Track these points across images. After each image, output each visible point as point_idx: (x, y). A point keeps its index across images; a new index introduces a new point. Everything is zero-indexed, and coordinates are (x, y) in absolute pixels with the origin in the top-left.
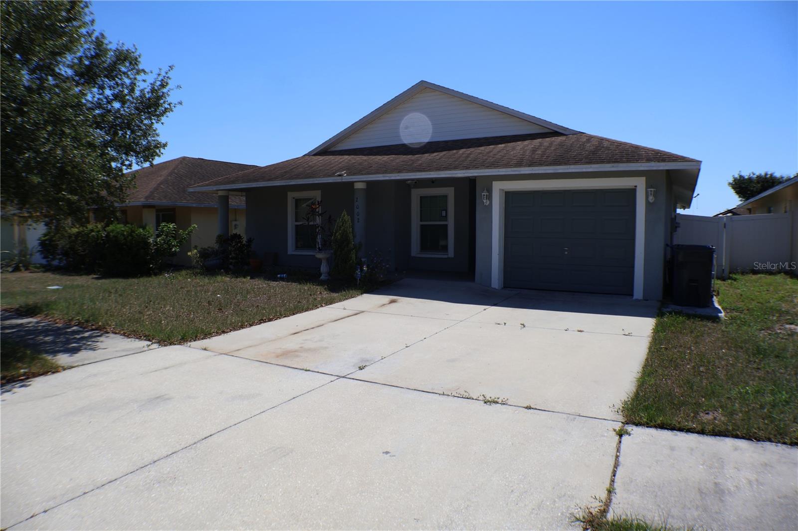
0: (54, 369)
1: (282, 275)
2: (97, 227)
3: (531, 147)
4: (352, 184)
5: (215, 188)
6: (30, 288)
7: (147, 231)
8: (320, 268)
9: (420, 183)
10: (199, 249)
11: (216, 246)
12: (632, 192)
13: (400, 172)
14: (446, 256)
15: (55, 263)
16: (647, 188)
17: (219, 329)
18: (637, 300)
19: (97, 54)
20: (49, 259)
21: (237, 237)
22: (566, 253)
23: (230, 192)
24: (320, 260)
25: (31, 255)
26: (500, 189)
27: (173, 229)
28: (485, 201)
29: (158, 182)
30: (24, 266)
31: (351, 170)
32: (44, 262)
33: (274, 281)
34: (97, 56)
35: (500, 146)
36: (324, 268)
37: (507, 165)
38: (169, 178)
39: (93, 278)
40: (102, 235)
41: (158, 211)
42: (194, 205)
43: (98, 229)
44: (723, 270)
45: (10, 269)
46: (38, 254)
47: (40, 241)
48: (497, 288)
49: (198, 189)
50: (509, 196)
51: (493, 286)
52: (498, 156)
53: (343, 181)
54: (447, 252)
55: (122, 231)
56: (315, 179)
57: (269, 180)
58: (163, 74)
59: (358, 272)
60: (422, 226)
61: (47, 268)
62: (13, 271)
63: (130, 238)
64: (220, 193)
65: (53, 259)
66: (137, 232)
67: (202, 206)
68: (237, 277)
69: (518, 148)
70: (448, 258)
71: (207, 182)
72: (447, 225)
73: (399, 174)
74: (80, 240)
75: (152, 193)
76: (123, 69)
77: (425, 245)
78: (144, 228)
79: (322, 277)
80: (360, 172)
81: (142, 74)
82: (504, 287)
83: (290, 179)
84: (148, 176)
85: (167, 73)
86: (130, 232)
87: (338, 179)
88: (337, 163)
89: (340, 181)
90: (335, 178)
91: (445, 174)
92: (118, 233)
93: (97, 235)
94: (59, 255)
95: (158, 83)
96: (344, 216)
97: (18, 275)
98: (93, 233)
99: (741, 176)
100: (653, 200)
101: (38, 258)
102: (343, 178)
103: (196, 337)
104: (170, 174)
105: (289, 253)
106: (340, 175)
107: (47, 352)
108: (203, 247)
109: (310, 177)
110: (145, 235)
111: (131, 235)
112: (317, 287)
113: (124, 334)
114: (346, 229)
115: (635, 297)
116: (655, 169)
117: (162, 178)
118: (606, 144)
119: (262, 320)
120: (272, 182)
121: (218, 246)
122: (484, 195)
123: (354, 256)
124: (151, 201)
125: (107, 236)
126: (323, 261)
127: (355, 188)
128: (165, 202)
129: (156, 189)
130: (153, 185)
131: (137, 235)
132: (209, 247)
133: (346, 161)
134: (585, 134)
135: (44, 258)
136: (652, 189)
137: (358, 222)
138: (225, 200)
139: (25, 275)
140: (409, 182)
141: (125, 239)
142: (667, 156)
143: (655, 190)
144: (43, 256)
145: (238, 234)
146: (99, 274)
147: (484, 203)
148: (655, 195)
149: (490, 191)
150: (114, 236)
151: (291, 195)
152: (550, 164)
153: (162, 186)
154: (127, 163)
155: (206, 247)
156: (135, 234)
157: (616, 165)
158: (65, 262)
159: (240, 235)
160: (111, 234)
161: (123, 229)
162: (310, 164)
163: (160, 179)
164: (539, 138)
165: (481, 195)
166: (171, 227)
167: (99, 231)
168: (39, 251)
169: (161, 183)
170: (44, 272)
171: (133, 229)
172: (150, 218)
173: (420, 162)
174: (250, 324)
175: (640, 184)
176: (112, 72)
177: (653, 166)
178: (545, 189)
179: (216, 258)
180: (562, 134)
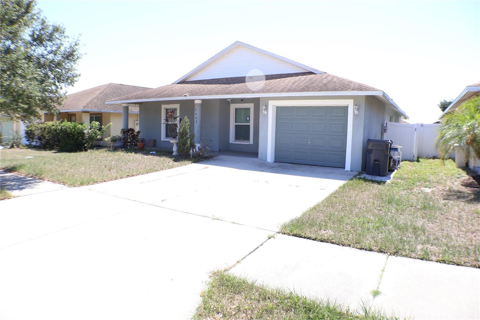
0: (9, 198)
1: (153, 152)
2: (56, 123)
3: (293, 81)
4: (193, 100)
5: (120, 102)
6: (16, 157)
7: (83, 126)
8: (173, 148)
9: (234, 101)
10: (111, 137)
11: (120, 135)
12: (346, 108)
13: (217, 94)
14: (248, 143)
15: (34, 143)
16: (354, 106)
17: (103, 180)
18: (347, 171)
19: (42, 28)
20: (30, 142)
21: (132, 130)
22: (309, 143)
23: (129, 105)
24: (173, 144)
25: (20, 139)
26: (273, 105)
27: (98, 125)
28: (264, 112)
29: (92, 98)
30: (16, 145)
31: (192, 93)
32: (28, 143)
33: (146, 155)
34: (43, 29)
35: (277, 80)
36: (175, 149)
37: (275, 91)
38: (100, 95)
39: (53, 152)
40: (58, 128)
41: (91, 114)
42: (112, 112)
43: (56, 125)
44: (414, 156)
45: (9, 147)
46: (24, 138)
47: (25, 131)
48: (270, 162)
49: (111, 103)
50: (279, 110)
51: (268, 161)
52: (273, 86)
53: (187, 99)
54: (249, 141)
55: (70, 126)
56: (172, 98)
57: (148, 98)
58: (76, 38)
59: (191, 151)
60: (236, 125)
61: (30, 147)
62: (10, 148)
63: (74, 130)
64: (124, 105)
65: (32, 142)
66: (78, 127)
67: (117, 112)
68: (127, 153)
69: (286, 81)
70: (250, 144)
71: (116, 99)
72: (249, 125)
73: (216, 96)
74: (47, 131)
75: (88, 104)
76: (57, 36)
77: (238, 137)
78: (82, 124)
79: (174, 154)
80: (196, 94)
81: (67, 38)
82: (275, 162)
83: (159, 97)
84: (88, 94)
85: (78, 38)
86: (73, 126)
87: (184, 98)
88: (187, 89)
89: (186, 99)
90: (182, 97)
91: (244, 96)
92: (67, 127)
93: (56, 128)
94: (36, 139)
95: (74, 44)
96: (186, 119)
97: (12, 150)
98: (54, 127)
99: (445, 101)
100: (357, 113)
101: (24, 141)
102: (187, 97)
103: (89, 183)
104: (101, 93)
105: (162, 140)
106: (185, 96)
107: (9, 189)
108: (114, 136)
109: (170, 97)
110: (82, 129)
111: (74, 129)
112: (168, 159)
113: (53, 181)
114: (185, 126)
115: (346, 169)
116: (356, 95)
117: (96, 95)
118: (335, 79)
119: (128, 176)
120: (149, 99)
121: (122, 135)
122: (263, 108)
123: (189, 142)
124: (87, 109)
125: (61, 129)
126: (174, 144)
127: (195, 103)
128: (95, 110)
129: (90, 102)
130: (89, 99)
131: (77, 128)
132: (117, 136)
133: (193, 87)
134: (326, 74)
135: (28, 141)
136: (356, 107)
137: (196, 122)
138: (127, 109)
139: (16, 150)
140: (229, 100)
141: (71, 130)
142: (365, 88)
143: (358, 107)
144: (27, 139)
145: (132, 128)
146: (56, 150)
147: (263, 113)
148: (358, 110)
149: (267, 106)
150: (65, 129)
151: (164, 107)
152: (299, 91)
153: (94, 100)
154: (59, 87)
155: (115, 136)
156: (76, 128)
157: (334, 92)
158: (39, 143)
159: (133, 129)
160: (63, 127)
161: (70, 125)
162: (173, 89)
163: (94, 96)
164: (301, 75)
165: (262, 107)
166: (97, 124)
167: (57, 126)
168: (25, 137)
169: (94, 99)
170: (27, 149)
171: (75, 125)
172: (86, 119)
173: (231, 88)
174: (121, 178)
175: (350, 103)
176: (50, 38)
177: (355, 93)
178: (298, 106)
179: (120, 142)
180: (314, 73)
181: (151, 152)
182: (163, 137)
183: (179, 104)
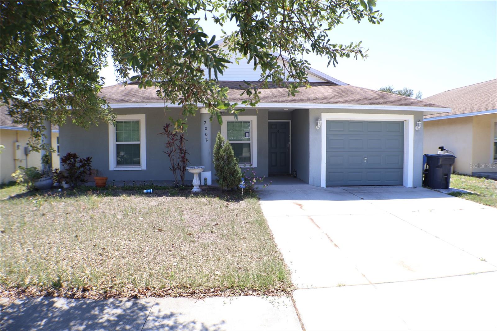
1: (149, 191)
14: (251, 167)
16: (415, 121)
22: (365, 161)
28: (319, 126)
51: (322, 186)
54: (251, 163)
72: (251, 143)
79: (195, 190)
100: (418, 129)
105: (111, 169)
115: (408, 186)
122: (319, 122)
137: (206, 141)
175: (411, 119)
179: (48, 178)
180: (335, 84)
181: (145, 191)
182: (112, 165)
183: (144, 115)
